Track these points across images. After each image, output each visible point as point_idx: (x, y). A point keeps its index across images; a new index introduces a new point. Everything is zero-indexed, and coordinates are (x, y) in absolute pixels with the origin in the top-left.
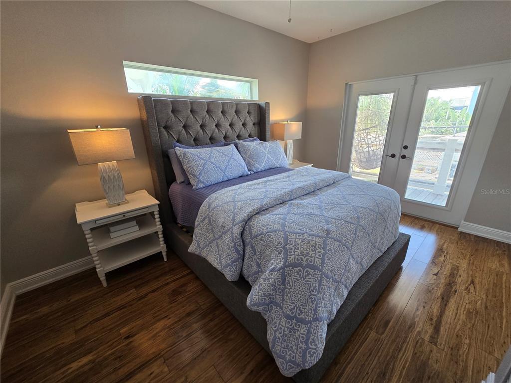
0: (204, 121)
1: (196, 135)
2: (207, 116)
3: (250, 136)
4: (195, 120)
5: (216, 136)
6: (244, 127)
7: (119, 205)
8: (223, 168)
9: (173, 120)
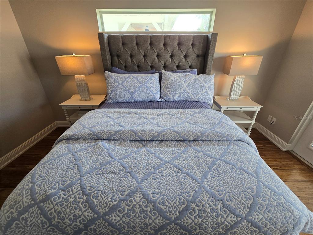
0: (146, 52)
1: (139, 63)
2: (150, 48)
3: (191, 67)
4: (138, 51)
5: (155, 65)
6: (185, 59)
7: (86, 100)
8: (132, 92)
9: (121, 51)
